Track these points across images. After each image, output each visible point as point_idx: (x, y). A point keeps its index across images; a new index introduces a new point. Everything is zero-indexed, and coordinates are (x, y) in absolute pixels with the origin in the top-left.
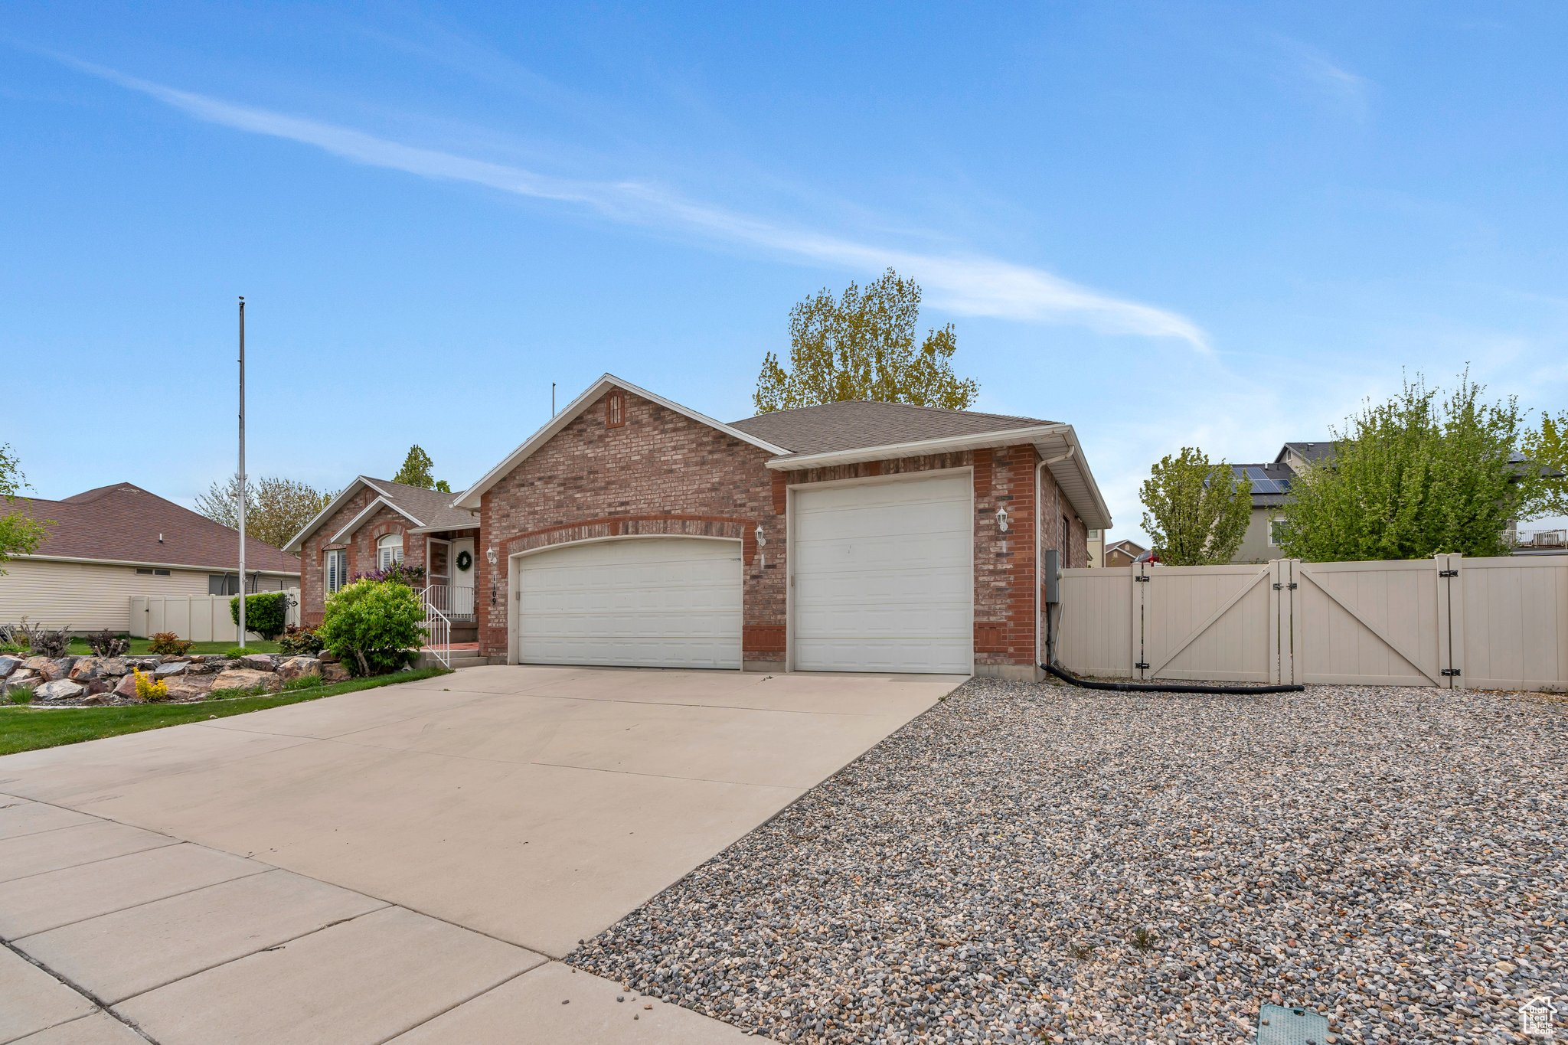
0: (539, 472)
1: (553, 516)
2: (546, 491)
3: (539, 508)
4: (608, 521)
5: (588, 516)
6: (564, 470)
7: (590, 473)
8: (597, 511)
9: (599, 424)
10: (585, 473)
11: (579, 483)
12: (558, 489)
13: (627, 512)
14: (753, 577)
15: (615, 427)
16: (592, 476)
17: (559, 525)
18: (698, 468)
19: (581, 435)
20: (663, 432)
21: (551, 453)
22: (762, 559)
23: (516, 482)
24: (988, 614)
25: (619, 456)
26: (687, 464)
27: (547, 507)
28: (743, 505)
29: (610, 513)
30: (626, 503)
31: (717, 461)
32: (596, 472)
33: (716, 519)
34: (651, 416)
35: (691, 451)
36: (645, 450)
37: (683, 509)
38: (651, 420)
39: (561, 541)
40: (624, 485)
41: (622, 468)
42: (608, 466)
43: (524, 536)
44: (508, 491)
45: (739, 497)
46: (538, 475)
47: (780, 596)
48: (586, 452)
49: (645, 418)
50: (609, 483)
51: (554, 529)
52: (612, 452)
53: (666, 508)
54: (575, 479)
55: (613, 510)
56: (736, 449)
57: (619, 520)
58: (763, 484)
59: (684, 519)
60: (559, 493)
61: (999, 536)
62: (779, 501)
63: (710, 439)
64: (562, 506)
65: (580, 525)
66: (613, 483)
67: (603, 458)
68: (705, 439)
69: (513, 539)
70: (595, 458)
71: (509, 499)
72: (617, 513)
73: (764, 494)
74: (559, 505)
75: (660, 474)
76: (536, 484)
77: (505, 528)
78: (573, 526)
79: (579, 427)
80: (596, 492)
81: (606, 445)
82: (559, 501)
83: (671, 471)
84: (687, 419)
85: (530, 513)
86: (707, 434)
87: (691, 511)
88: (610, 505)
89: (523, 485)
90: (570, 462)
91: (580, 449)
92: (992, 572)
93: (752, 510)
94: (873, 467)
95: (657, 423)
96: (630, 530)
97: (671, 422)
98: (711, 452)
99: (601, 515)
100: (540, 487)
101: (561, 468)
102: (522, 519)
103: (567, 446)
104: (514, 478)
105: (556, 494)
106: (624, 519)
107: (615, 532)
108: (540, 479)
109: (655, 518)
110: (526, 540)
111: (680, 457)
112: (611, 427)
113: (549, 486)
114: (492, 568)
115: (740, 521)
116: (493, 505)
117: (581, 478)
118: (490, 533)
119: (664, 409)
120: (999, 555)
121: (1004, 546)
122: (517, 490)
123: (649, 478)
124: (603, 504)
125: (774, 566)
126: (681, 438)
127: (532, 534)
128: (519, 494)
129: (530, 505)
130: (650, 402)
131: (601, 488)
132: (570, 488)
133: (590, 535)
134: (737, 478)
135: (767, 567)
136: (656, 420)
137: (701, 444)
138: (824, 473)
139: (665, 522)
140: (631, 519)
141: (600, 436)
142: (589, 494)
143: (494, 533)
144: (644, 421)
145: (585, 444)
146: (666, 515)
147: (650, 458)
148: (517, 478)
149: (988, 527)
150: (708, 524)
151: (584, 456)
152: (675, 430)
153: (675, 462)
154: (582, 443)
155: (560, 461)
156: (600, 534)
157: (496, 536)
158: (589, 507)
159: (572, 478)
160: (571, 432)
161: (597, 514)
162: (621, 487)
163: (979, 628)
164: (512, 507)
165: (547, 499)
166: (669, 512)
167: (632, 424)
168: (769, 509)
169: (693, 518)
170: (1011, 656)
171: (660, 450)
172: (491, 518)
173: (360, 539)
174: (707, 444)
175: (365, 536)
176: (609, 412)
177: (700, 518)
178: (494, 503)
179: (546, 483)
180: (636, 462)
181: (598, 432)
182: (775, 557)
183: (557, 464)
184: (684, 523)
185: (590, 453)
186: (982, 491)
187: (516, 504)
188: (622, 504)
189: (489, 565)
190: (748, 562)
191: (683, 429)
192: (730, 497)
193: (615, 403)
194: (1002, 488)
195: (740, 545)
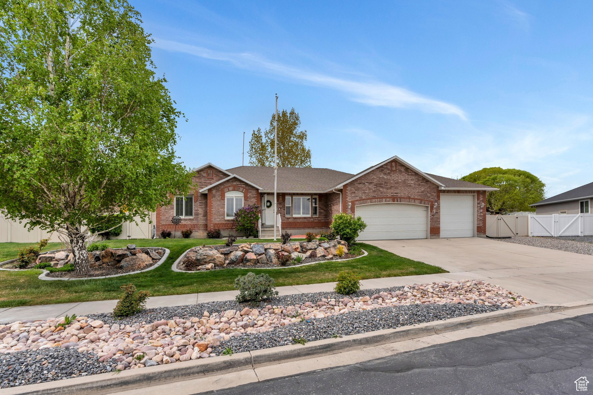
1: (372, 195)
2: (369, 186)
3: (367, 192)
4: (392, 198)
5: (385, 195)
6: (376, 181)
7: (385, 183)
8: (388, 194)
9: (388, 169)
12: (374, 186)
13: (398, 196)
14: (432, 215)
15: (394, 171)
17: (374, 198)
18: (418, 186)
19: (382, 171)
20: (408, 175)
21: (371, 175)
22: (435, 211)
24: (479, 224)
25: (395, 179)
26: (415, 185)
27: (370, 192)
28: (430, 197)
29: (392, 196)
30: (397, 193)
31: (423, 185)
32: (387, 183)
33: (423, 200)
35: (416, 181)
36: (403, 179)
37: (414, 196)
39: (375, 202)
40: (397, 188)
41: (396, 183)
42: (391, 182)
44: (355, 185)
45: (429, 195)
46: (366, 181)
47: (439, 220)
49: (403, 170)
50: (391, 187)
52: (393, 178)
53: (409, 196)
54: (380, 184)
56: (428, 183)
57: (395, 198)
58: (434, 192)
59: (415, 199)
60: (374, 188)
61: (481, 208)
62: (438, 197)
64: (376, 192)
65: (382, 198)
66: (393, 187)
67: (389, 179)
69: (357, 201)
70: (387, 179)
71: (355, 187)
72: (394, 196)
73: (435, 195)
74: (374, 191)
75: (407, 186)
77: (353, 197)
78: (380, 198)
79: (382, 169)
80: (387, 189)
81: (391, 176)
83: (411, 186)
84: (415, 172)
85: (363, 193)
86: (420, 178)
87: (416, 197)
88: (392, 193)
89: (361, 184)
90: (378, 179)
91: (382, 175)
92: (480, 216)
93: (432, 198)
94: (459, 192)
96: (399, 201)
97: (411, 172)
98: (421, 182)
99: (389, 196)
100: (367, 185)
102: (360, 194)
103: (377, 174)
104: (357, 181)
106: (397, 198)
107: (394, 201)
108: (367, 182)
109: (406, 198)
110: (362, 201)
111: (413, 182)
112: (392, 171)
113: (371, 185)
114: (348, 210)
115: (429, 201)
117: (382, 184)
118: (347, 198)
119: (408, 168)
120: (481, 212)
121: (482, 210)
123: (404, 187)
124: (390, 193)
125: (437, 213)
126: (413, 177)
127: (364, 199)
128: (358, 186)
129: (363, 190)
130: (404, 166)
131: (389, 188)
132: (378, 187)
133: (386, 201)
134: (428, 190)
136: (406, 171)
137: (419, 180)
138: (448, 192)
140: (399, 198)
141: (389, 173)
142: (385, 189)
143: (349, 198)
146: (409, 198)
147: (404, 182)
149: (479, 207)
150: (421, 201)
151: (383, 178)
152: (412, 175)
153: (412, 184)
155: (375, 179)
156: (389, 201)
158: (385, 193)
160: (378, 170)
162: (395, 188)
163: (478, 227)
164: (356, 190)
165: (370, 189)
167: (399, 171)
168: (436, 198)
169: (417, 199)
170: (483, 233)
171: (407, 180)
172: (347, 193)
173: (214, 192)
174: (420, 180)
175: (218, 190)
176: (392, 166)
177: (419, 199)
178: (349, 188)
179: (369, 184)
180: (400, 182)
181: (388, 171)
182: (437, 210)
183: (374, 179)
184: (415, 200)
185: (385, 177)
186: (478, 199)
187: (358, 189)
188: (396, 193)
189: (347, 208)
190: (431, 211)
191: (414, 175)
192: (426, 195)
193: (394, 164)
194: (481, 199)
195: (427, 207)
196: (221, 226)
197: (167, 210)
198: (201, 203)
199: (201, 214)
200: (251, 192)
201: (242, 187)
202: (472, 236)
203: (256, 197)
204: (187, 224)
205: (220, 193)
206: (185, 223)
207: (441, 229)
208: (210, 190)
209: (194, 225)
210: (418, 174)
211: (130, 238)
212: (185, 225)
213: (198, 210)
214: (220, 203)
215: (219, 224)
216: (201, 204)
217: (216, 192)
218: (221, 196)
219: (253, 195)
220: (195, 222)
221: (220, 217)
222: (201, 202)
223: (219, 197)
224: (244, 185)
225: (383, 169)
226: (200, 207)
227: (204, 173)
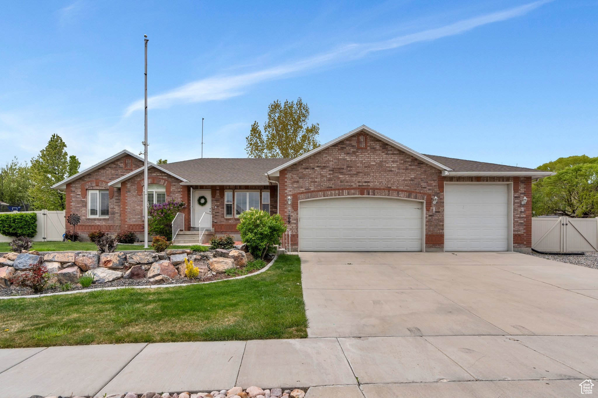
0: (317, 163)
1: (327, 184)
2: (322, 172)
3: (317, 180)
4: (359, 189)
5: (347, 186)
6: (333, 164)
7: (348, 167)
8: (352, 184)
9: (353, 146)
10: (345, 167)
11: (342, 171)
12: (329, 172)
13: (369, 186)
14: (430, 216)
15: (362, 149)
16: (349, 169)
17: (330, 189)
18: (404, 171)
19: (343, 150)
20: (387, 154)
21: (324, 155)
22: (434, 209)
23: (303, 167)
24: (518, 231)
25: (364, 161)
26: (399, 169)
27: (323, 180)
28: (426, 188)
29: (359, 186)
30: (368, 182)
31: (413, 169)
32: (352, 167)
33: (413, 192)
34: (381, 146)
35: (401, 164)
36: (378, 160)
37: (397, 187)
38: (381, 148)
39: (331, 195)
40: (367, 174)
41: (366, 167)
42: (358, 165)
43: (309, 192)
44: (298, 170)
45: (423, 184)
46: (317, 165)
47: (441, 223)
48: (346, 157)
49: (378, 147)
50: (358, 172)
51: (328, 190)
52: (360, 159)
53: (389, 186)
54: (339, 169)
55: (361, 184)
56: (422, 165)
57: (365, 189)
58: (434, 180)
59: (398, 191)
60: (330, 174)
61: (521, 206)
62: (441, 188)
63: (410, 160)
64: (332, 180)
65: (342, 189)
66: (361, 173)
67: (355, 161)
68: (408, 160)
69: (302, 193)
70: (351, 161)
71: (298, 174)
72: (364, 186)
73: (434, 184)
74: (330, 180)
75: (385, 171)
76: (315, 168)
77: (296, 188)
78: (339, 189)
79: (342, 146)
80: (352, 176)
81: (357, 156)
82: (330, 178)
83: (391, 171)
84: (399, 150)
85: (311, 182)
86: (408, 158)
87: (401, 188)
88: (359, 182)
89: (308, 169)
90: (336, 161)
91: (342, 156)
92: (519, 218)
93: (429, 190)
94: (478, 179)
95: (384, 150)
96: (370, 194)
97: (391, 150)
98: (410, 165)
99: (354, 186)
100: (318, 170)
101: (331, 163)
102: (306, 183)
103: (335, 153)
104: (302, 165)
105: (328, 174)
106: (367, 189)
107: (362, 194)
108: (318, 167)
109: (384, 189)
110: (310, 194)
111: (395, 165)
112: (359, 148)
113: (324, 170)
114: (287, 206)
115: (425, 194)
116: (287, 176)
117: (343, 169)
118: (286, 189)
119: (387, 144)
120: (521, 212)
121: (523, 209)
122: (304, 170)
123: (380, 172)
124: (355, 181)
125: (439, 212)
126: (396, 158)
127: (313, 191)
128: (305, 172)
129: (312, 178)
130: (380, 141)
131: (354, 174)
132: (336, 173)
133: (348, 194)
134: (423, 177)
135: (436, 212)
136: (383, 148)
137: (405, 162)
138: (459, 179)
139: (389, 191)
140: (371, 189)
141: (354, 152)
142: (347, 176)
143: (289, 189)
144: (377, 148)
145: (345, 154)
146: (389, 189)
147: (380, 164)
148: (304, 165)
149: (518, 203)
150: (410, 194)
151: (345, 160)
152: (393, 154)
153: (393, 167)
154: (343, 153)
155: (331, 160)
156: (354, 194)
157: (290, 191)
158: (347, 182)
159: (337, 168)
160: (337, 148)
161: (352, 186)
162: (365, 175)
163: (515, 236)
164: (300, 178)
165: (322, 176)
166: (390, 187)
167: (371, 149)
168: (437, 190)
169: (402, 191)
170: (525, 245)
171: (385, 162)
172: (286, 182)
173: (129, 185)
174: (409, 162)
175: (133, 184)
176: (359, 142)
177: (406, 191)
178: (289, 175)
179: (322, 169)
180: (373, 165)
181: (352, 150)
182: (439, 208)
183: (329, 161)
184: (398, 193)
185: (348, 158)
186: (516, 190)
187: (303, 177)
188: (366, 182)
189: (286, 205)
190: (428, 210)
191: (397, 154)
192: (419, 184)
193: (362, 139)
194: (522, 190)
195: (422, 203)
196: (137, 227)
197: (78, 208)
198: (117, 199)
199: (117, 213)
200: (175, 185)
201: (163, 179)
202: (506, 249)
203: (182, 191)
204: (102, 224)
205: (136, 187)
206: (99, 224)
207: (445, 237)
208: (124, 183)
209: (110, 226)
210: (403, 152)
211: (46, 240)
212: (99, 225)
213: (115, 208)
214: (136, 200)
215: (134, 225)
216: (117, 201)
217: (131, 185)
218: (137, 190)
219: (178, 189)
220: (110, 223)
221: (137, 217)
222: (117, 198)
223: (135, 192)
224: (165, 176)
225: (344, 146)
226: (117, 204)
227: (121, 163)
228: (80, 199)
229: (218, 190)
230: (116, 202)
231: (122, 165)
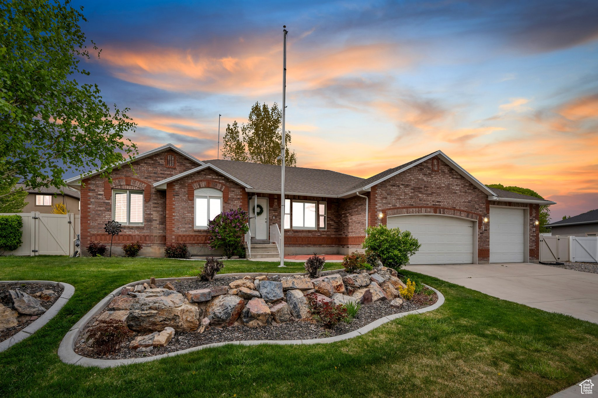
0: (402, 181)
1: (409, 202)
2: (405, 190)
3: (402, 197)
4: (433, 208)
5: (424, 204)
6: (414, 183)
7: (425, 187)
8: (428, 203)
9: (429, 168)
10: (423, 187)
11: (421, 190)
12: (411, 191)
13: (440, 205)
14: (481, 233)
15: (435, 171)
16: (426, 188)
17: (412, 206)
18: (464, 194)
19: (421, 171)
20: (453, 178)
21: (407, 174)
22: (483, 227)
23: (390, 184)
24: (532, 247)
25: (437, 183)
26: (461, 192)
27: (406, 198)
28: (478, 209)
29: (433, 205)
30: (440, 202)
31: (470, 193)
32: (428, 187)
33: (470, 212)
34: (448, 171)
35: (462, 187)
36: (446, 183)
37: (460, 207)
38: (449, 172)
39: (413, 213)
40: (439, 195)
41: (438, 188)
42: (432, 186)
43: (395, 208)
44: (387, 187)
45: (477, 206)
46: (401, 183)
47: (488, 240)
48: (424, 178)
50: (433, 193)
51: (410, 207)
52: (434, 181)
53: (454, 206)
54: (419, 188)
55: (434, 203)
56: (476, 190)
57: (437, 208)
58: (483, 203)
59: (460, 211)
60: (411, 192)
61: (534, 227)
62: (488, 210)
63: (468, 185)
64: (413, 198)
65: (421, 207)
66: (434, 193)
67: (430, 182)
68: (466, 184)
69: (390, 209)
70: (427, 181)
71: (387, 191)
72: (436, 205)
73: (483, 207)
74: (411, 198)
75: (452, 193)
76: (400, 186)
77: (385, 203)
78: (418, 207)
79: (421, 167)
80: (428, 195)
81: (432, 177)
82: (412, 196)
83: (455, 193)
84: (461, 175)
85: (397, 199)
86: (467, 183)
87: (462, 208)
88: (433, 201)
89: (394, 186)
90: (416, 181)
91: (421, 177)
92: (533, 236)
93: (480, 211)
94: (510, 204)
95: (451, 174)
96: (441, 212)
97: (455, 175)
98: (468, 189)
99: (430, 205)
100: (403, 188)
101: (413, 182)
102: (393, 200)
103: (415, 174)
104: (390, 182)
105: (410, 193)
106: (439, 208)
107: (435, 212)
108: (402, 185)
109: (451, 209)
110: (396, 211)
111: (458, 188)
112: (433, 171)
113: (407, 189)
114: (378, 221)
115: (478, 214)
116: (378, 192)
118: (376, 205)
119: (453, 169)
120: (534, 231)
121: (534, 229)
122: (391, 187)
123: (448, 194)
124: (431, 200)
126: (459, 182)
127: (399, 208)
128: (391, 189)
129: (397, 195)
131: (430, 194)
132: (416, 191)
133: (426, 212)
134: (476, 200)
135: (485, 230)
136: (450, 173)
137: (465, 186)
138: (499, 203)
139: (454, 211)
140: (442, 208)
141: (429, 173)
142: (424, 195)
143: (379, 205)
144: (446, 172)
145: (423, 175)
146: (454, 209)
147: (448, 187)
148: (391, 182)
149: (532, 224)
150: (468, 214)
151: (423, 180)
152: (457, 178)
153: (457, 190)
154: (421, 174)
156: (430, 212)
157: (380, 207)
158: (424, 201)
159: (417, 187)
160: (417, 168)
161: (428, 204)
162: (437, 195)
163: (530, 250)
164: (388, 195)
165: (406, 194)
166: (455, 208)
167: (442, 172)
168: (485, 211)
169: (463, 211)
170: (535, 257)
171: (452, 184)
172: (376, 197)
173: (177, 187)
174: (467, 186)
175: (183, 186)
176: (433, 165)
177: (465, 211)
178: (379, 191)
179: (405, 187)
180: (443, 187)
181: (428, 171)
182: (486, 227)
183: (410, 180)
184: (460, 213)
185: (425, 179)
186: (531, 215)
187: (390, 193)
188: (438, 202)
189: (376, 220)
190: (480, 228)
191: (459, 179)
192: (474, 206)
193: (435, 162)
194: (534, 215)
195: (474, 222)
196: (188, 239)
197: (99, 212)
198: (155, 203)
199: (156, 220)
200: (233, 191)
201: (220, 183)
202: (522, 261)
203: (241, 199)
204: (134, 234)
205: (186, 190)
206: (130, 233)
207: (490, 251)
208: (170, 184)
209: (145, 237)
210: (464, 178)
211: (37, 254)
212: (130, 235)
213: (152, 215)
214: (186, 205)
215: (184, 236)
216: (156, 205)
217: (180, 188)
218: (188, 194)
219: (237, 195)
220: (146, 232)
221: (187, 226)
222: (155, 201)
223: (185, 196)
224: (223, 180)
225: (423, 167)
226: (155, 209)
227: (161, 159)
228: (102, 201)
229: (276, 199)
230: (154, 207)
231: (162, 162)
